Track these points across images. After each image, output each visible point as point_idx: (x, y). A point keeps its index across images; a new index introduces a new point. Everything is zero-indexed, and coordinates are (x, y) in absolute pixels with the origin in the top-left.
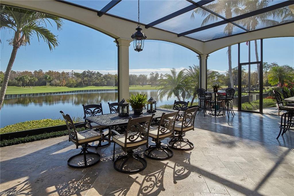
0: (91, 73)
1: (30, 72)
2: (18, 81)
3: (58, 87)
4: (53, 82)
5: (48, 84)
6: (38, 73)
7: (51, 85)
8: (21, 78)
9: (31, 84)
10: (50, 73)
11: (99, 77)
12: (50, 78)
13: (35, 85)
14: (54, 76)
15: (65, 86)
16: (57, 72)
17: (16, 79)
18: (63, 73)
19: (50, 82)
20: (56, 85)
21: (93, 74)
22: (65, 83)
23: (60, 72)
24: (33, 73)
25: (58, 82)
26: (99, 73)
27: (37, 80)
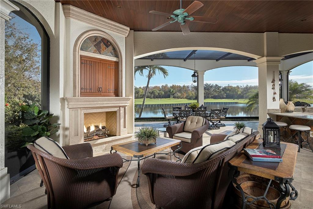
0: (209, 86)
1: (159, 87)
2: (151, 94)
3: (179, 99)
4: (176, 95)
5: (172, 96)
6: (164, 87)
7: (174, 97)
8: (152, 92)
9: (159, 97)
10: (173, 87)
11: (218, 89)
12: (173, 91)
13: (162, 98)
14: (176, 89)
15: (185, 98)
16: (179, 86)
17: (149, 93)
18: (184, 86)
19: (173, 95)
20: (178, 98)
21: (212, 87)
22: (185, 95)
23: (182, 85)
24: (161, 88)
25: (179, 94)
26: (217, 85)
27: (163, 93)
